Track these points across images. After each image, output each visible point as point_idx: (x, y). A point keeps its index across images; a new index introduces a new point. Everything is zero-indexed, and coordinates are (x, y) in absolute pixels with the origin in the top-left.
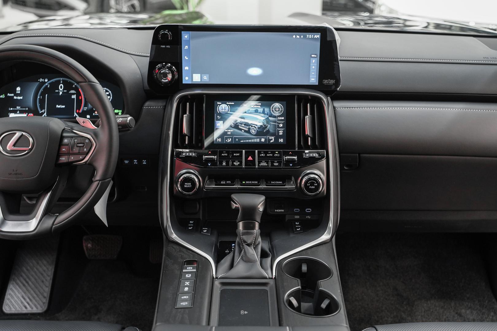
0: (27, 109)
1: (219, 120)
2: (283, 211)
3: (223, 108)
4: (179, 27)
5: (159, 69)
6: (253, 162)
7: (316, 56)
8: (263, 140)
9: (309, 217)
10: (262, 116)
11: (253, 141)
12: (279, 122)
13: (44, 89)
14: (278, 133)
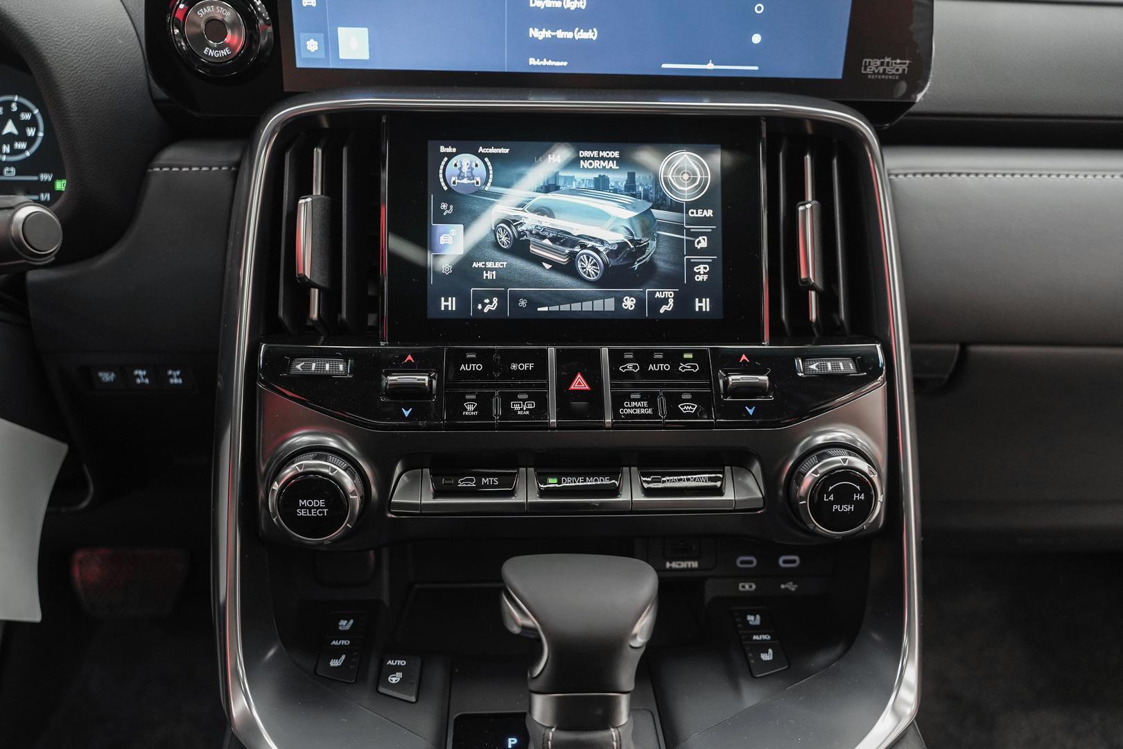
1: (449, 220)
2: (695, 564)
3: (465, 169)
5: (191, 2)
6: (594, 396)
8: (629, 303)
9: (791, 587)
10: (624, 205)
11: (587, 306)
12: (694, 228)
14: (692, 274)
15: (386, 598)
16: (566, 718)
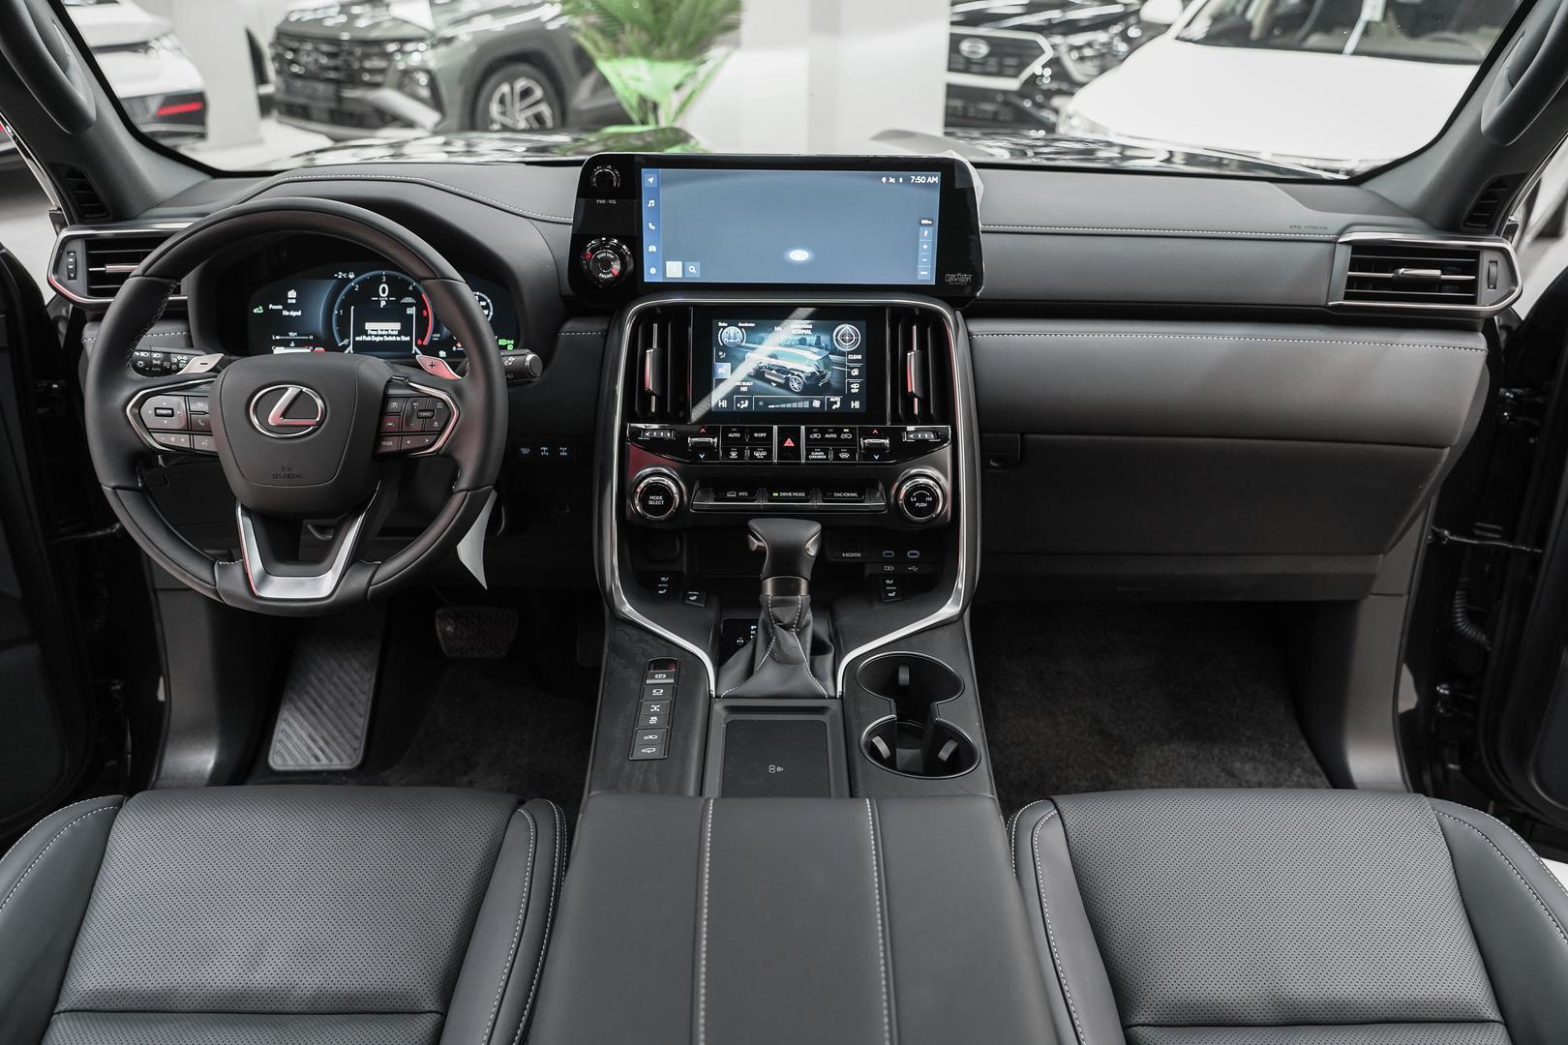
0: (311, 337)
1: (723, 361)
2: (859, 555)
3: (732, 335)
4: (636, 160)
5: (593, 251)
6: (796, 449)
7: (930, 222)
8: (817, 404)
9: (914, 569)
10: (815, 353)
11: (795, 405)
12: (851, 365)
13: (346, 295)
14: (850, 389)
15: (685, 570)
16: (777, 591)
